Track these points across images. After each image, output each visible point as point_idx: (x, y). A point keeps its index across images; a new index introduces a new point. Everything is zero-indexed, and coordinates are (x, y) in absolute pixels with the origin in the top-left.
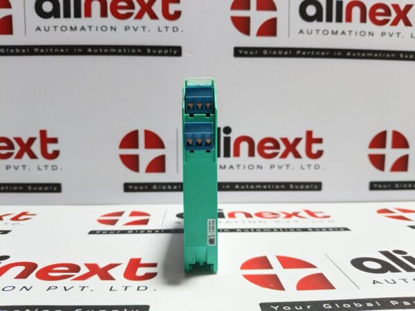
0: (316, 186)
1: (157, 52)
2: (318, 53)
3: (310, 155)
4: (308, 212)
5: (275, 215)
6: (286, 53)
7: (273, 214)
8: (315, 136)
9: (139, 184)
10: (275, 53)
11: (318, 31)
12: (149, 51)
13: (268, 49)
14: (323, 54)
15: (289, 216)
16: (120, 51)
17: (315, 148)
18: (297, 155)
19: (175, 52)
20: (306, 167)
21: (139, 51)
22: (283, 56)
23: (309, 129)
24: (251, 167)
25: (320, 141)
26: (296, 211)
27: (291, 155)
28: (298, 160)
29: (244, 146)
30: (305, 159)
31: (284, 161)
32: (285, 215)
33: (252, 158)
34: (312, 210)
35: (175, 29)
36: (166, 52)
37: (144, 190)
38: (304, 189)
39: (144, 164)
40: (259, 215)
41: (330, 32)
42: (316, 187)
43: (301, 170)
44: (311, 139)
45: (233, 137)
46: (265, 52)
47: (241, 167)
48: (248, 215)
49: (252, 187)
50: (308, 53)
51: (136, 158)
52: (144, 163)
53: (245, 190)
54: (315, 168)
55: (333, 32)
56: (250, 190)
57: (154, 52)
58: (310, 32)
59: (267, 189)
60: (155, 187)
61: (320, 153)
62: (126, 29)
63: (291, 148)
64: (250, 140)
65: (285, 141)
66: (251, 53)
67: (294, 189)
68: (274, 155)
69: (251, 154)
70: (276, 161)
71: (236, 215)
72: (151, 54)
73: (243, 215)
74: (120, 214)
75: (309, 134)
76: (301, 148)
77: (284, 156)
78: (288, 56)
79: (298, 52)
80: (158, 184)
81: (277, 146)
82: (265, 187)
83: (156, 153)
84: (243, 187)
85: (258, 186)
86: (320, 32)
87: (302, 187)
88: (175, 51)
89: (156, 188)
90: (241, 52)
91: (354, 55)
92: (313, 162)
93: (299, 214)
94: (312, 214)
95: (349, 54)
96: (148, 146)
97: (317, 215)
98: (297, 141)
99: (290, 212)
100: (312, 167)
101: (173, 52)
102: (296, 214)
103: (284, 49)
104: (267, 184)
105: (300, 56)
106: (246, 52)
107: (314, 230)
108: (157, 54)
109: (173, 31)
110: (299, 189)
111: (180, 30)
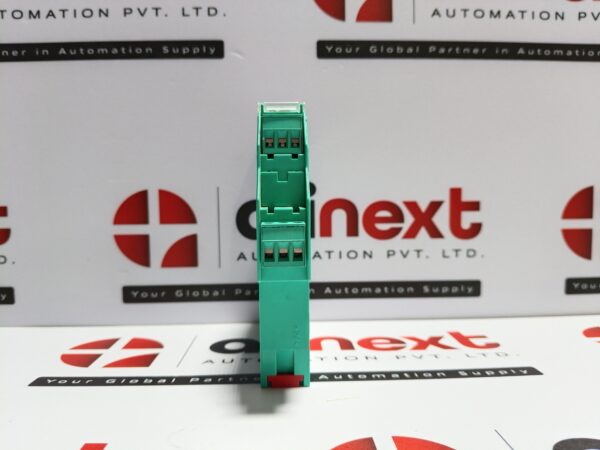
0: (471, 288)
1: (181, 51)
2: (467, 50)
3: (459, 232)
4: (458, 336)
5: (396, 344)
6: (410, 50)
7: (393, 341)
8: (466, 197)
9: (150, 289)
10: (390, 50)
11: (465, 11)
12: (166, 50)
13: (378, 44)
14: (476, 51)
15: (422, 345)
16: (115, 51)
17: (467, 219)
18: (435, 233)
19: (212, 51)
20: (451, 254)
21: (149, 50)
22: (405, 55)
23: (456, 185)
24: (352, 255)
25: (474, 206)
26: (435, 334)
27: (423, 232)
28: (437, 241)
29: (339, 218)
30: (450, 240)
31: (411, 244)
32: (415, 343)
33: (353, 239)
34: (465, 333)
35: (212, 12)
36: (196, 50)
37: (159, 300)
38: (449, 295)
39: (158, 252)
40: (367, 343)
41: (487, 14)
42: (470, 290)
43: (443, 259)
44: (459, 204)
45: (320, 200)
46: (373, 49)
47: (335, 255)
48: (346, 345)
49: (355, 291)
50: (450, 50)
51: (144, 240)
52: (158, 250)
53: (343, 296)
54: (468, 256)
55: (492, 13)
56: (351, 296)
57: (176, 51)
58: (451, 13)
59: (382, 295)
60: (179, 294)
61: (476, 229)
62: (125, 14)
63: (424, 219)
64: (349, 207)
65: (413, 206)
66: (349, 51)
67: (431, 295)
68: (393, 233)
69: (352, 231)
70: (398, 243)
71: (324, 344)
72: (170, 56)
73: (336, 344)
74: (107, 344)
75: (456, 193)
76: (442, 220)
77: (412, 233)
78: (414, 56)
79: (432, 49)
80: (184, 288)
81: (398, 216)
82: (378, 290)
83: (181, 231)
84: (338, 292)
85: (365, 290)
86: (470, 14)
87: (445, 290)
88: (212, 49)
89: (181, 295)
90: (329, 49)
91: (532, 53)
92: (465, 244)
93: (441, 342)
94: (465, 341)
95: (521, 51)
96: (165, 219)
97: (475, 341)
98: (435, 206)
99: (425, 337)
100: (463, 254)
101: (208, 50)
102: (434, 341)
103: (405, 44)
104: (381, 285)
105: (436, 55)
106: (339, 50)
107: (470, 373)
108: (180, 56)
109: (209, 14)
110: (440, 295)
111: (220, 13)
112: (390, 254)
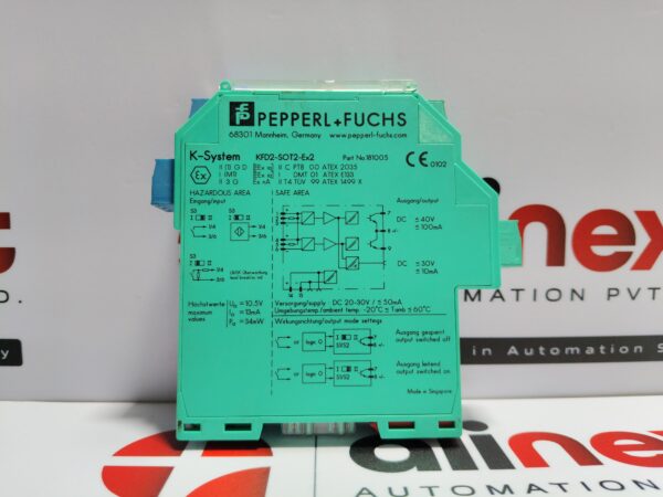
24: (554, 295)
29: (537, 236)
33: (555, 270)
47: (526, 296)
49: (555, 351)
53: (536, 359)
56: (548, 359)
69: (555, 257)
82: (590, 351)
84: (529, 353)
85: (571, 350)
112: (612, 293)
